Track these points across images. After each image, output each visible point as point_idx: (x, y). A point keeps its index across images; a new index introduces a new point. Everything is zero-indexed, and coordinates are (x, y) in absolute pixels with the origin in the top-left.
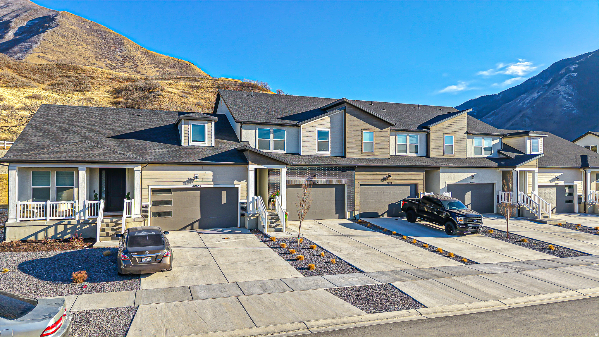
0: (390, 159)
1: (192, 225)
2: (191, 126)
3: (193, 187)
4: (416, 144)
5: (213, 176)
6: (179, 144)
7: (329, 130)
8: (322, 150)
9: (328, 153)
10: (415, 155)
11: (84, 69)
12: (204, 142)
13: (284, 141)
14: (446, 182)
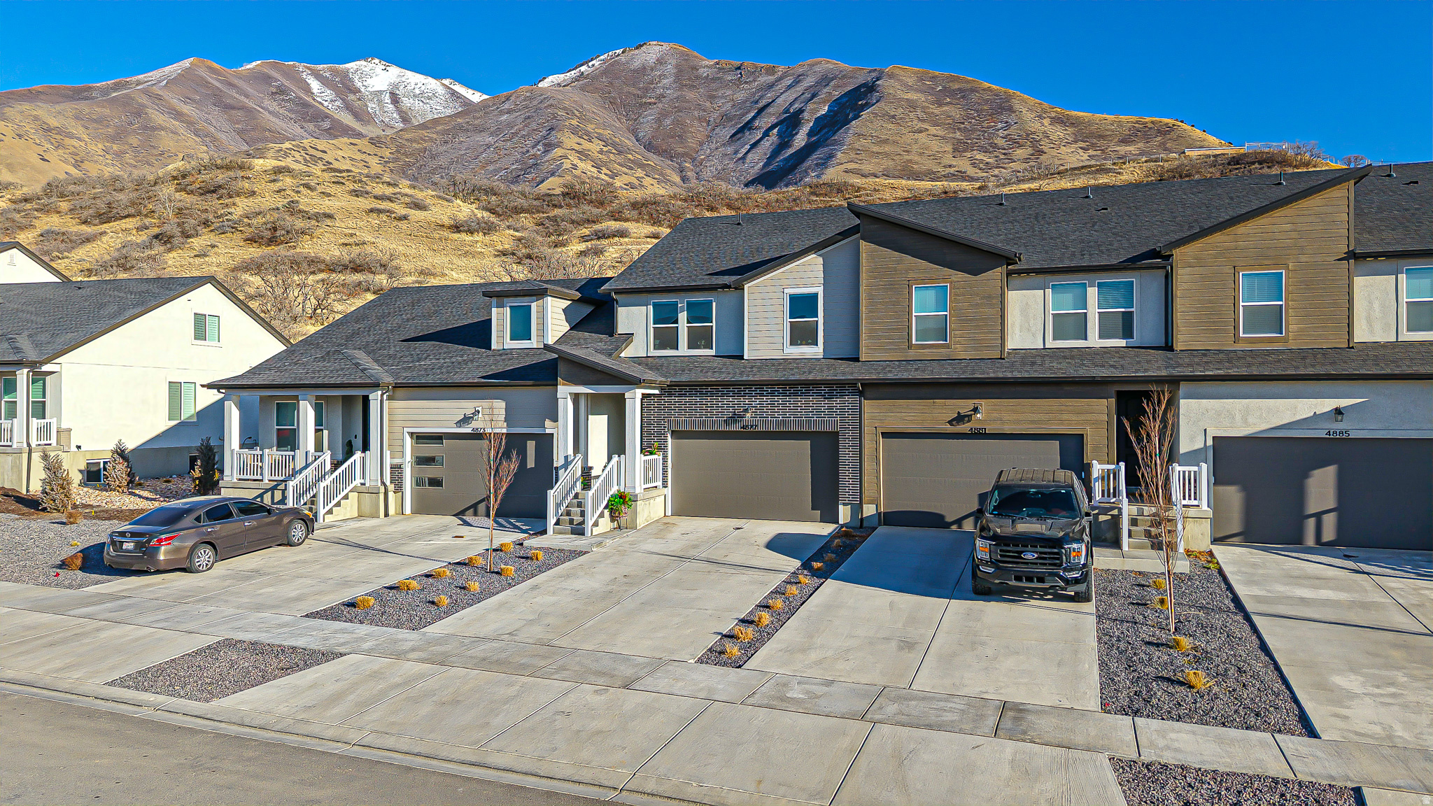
0: (1003, 359)
2: (508, 308)
3: (472, 432)
4: (1123, 310)
5: (506, 410)
6: (487, 346)
7: (820, 290)
8: (801, 344)
9: (817, 351)
10: (1121, 343)
11: (859, 188)
12: (530, 339)
13: (712, 326)
14: (1205, 430)
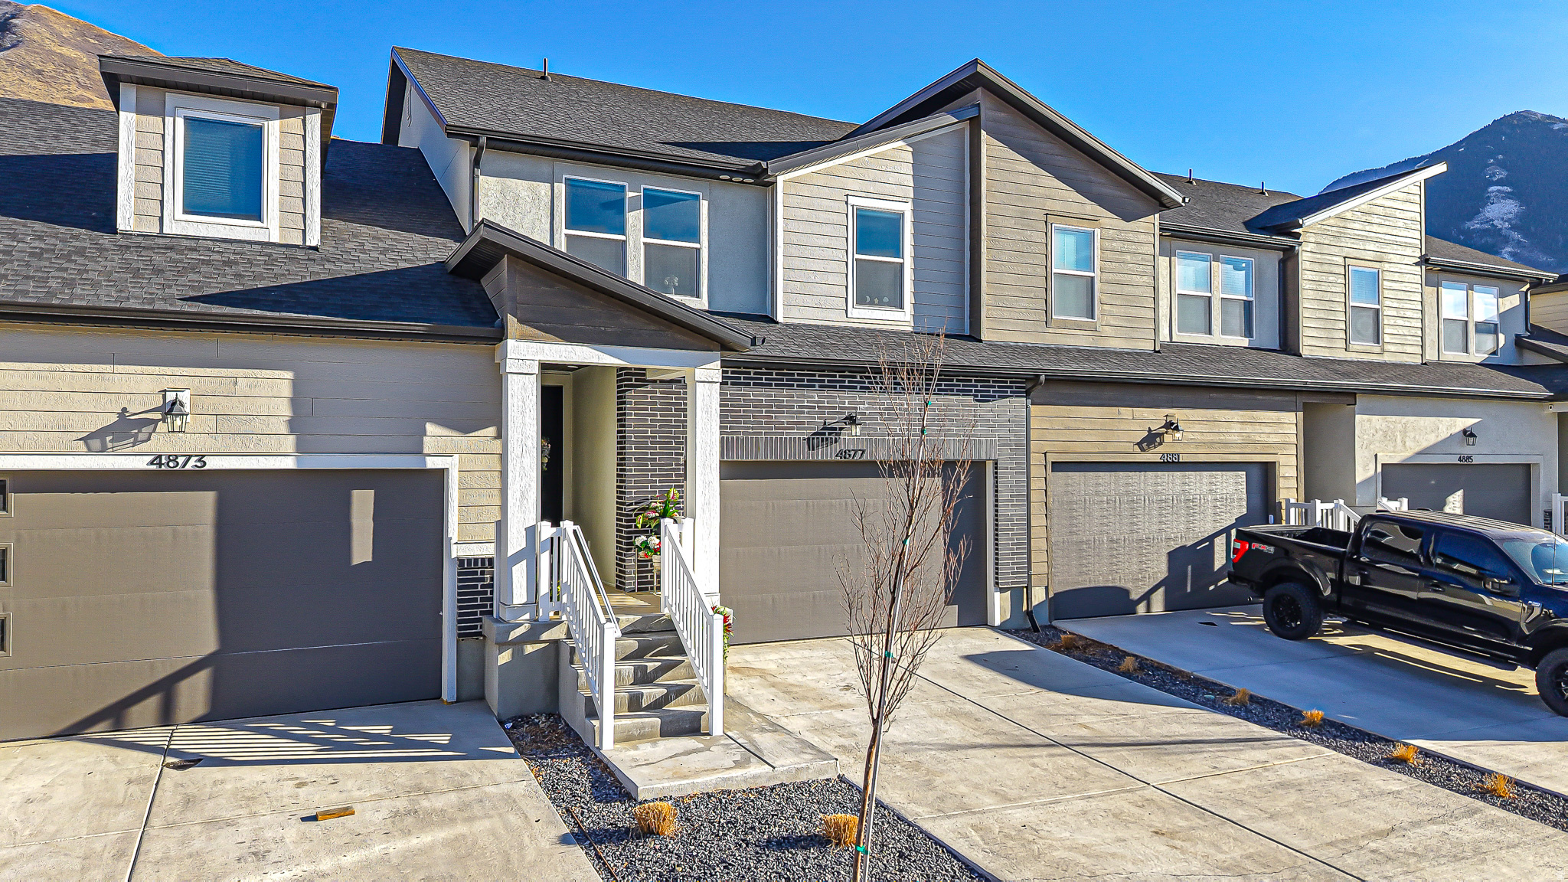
0: (1159, 352)
1: (166, 689)
2: (180, 122)
3: (154, 467)
4: (1245, 298)
5: (294, 402)
6: (106, 222)
7: (907, 209)
8: (872, 303)
9: (901, 318)
10: (1245, 342)
12: (259, 218)
13: (698, 250)
14: (1376, 455)
